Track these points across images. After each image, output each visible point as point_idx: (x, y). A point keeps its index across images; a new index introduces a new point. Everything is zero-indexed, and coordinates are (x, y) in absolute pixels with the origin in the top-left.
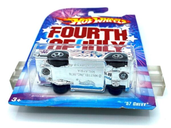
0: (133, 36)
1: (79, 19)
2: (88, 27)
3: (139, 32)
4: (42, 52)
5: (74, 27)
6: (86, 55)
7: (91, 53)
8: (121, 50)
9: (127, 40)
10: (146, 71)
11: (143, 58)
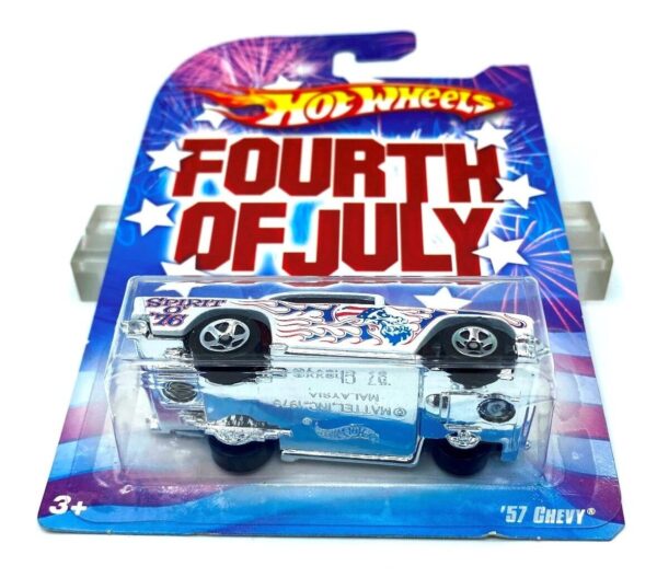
0: (525, 179)
1: (296, 95)
2: (334, 137)
3: (547, 157)
4: (158, 316)
5: (278, 139)
6: (341, 334)
7: (361, 322)
8: (476, 248)
9: (502, 201)
10: (583, 354)
11: (569, 291)
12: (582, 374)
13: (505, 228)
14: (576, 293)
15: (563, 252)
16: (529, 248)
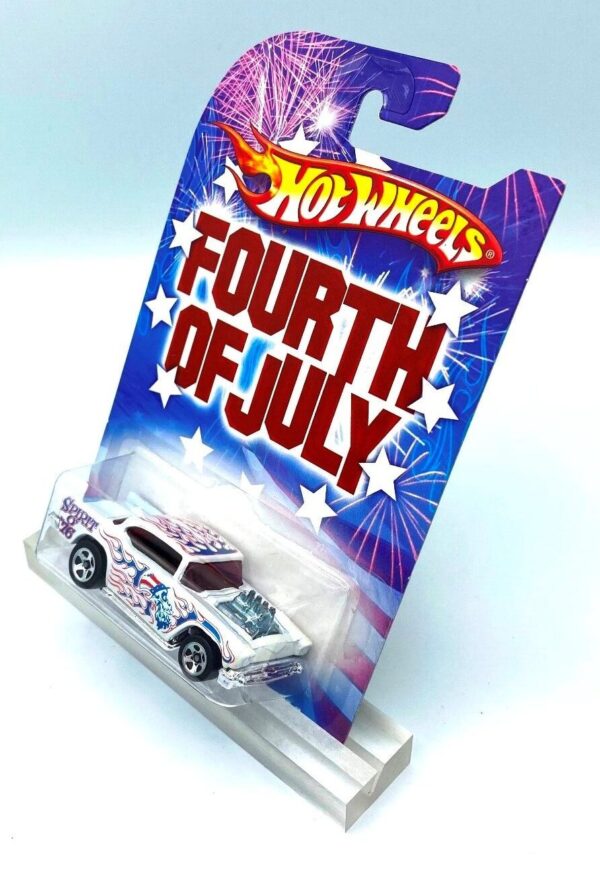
0: (448, 390)
1: (304, 164)
4: (63, 522)
7: (150, 597)
8: (364, 461)
10: (389, 614)
11: (413, 547)
12: (378, 630)
13: (398, 447)
14: (418, 553)
15: (431, 502)
16: (407, 482)
